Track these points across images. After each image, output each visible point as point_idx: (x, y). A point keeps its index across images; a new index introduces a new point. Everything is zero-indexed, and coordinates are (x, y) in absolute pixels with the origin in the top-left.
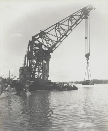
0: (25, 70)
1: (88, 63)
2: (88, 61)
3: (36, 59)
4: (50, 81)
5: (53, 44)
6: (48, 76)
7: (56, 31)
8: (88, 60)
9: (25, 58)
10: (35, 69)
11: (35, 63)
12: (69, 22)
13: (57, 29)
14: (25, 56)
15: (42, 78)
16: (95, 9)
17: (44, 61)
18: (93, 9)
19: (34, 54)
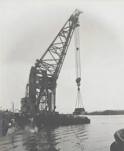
0: (28, 101)
1: (79, 89)
2: (79, 87)
3: (40, 88)
4: (58, 112)
5: (55, 69)
6: (55, 107)
7: (51, 54)
8: (79, 85)
9: (26, 87)
10: (39, 100)
11: (38, 93)
12: (60, 38)
13: (51, 50)
14: (27, 85)
15: (48, 109)
16: (82, 13)
17: (49, 90)
18: (80, 13)
19: (37, 82)
